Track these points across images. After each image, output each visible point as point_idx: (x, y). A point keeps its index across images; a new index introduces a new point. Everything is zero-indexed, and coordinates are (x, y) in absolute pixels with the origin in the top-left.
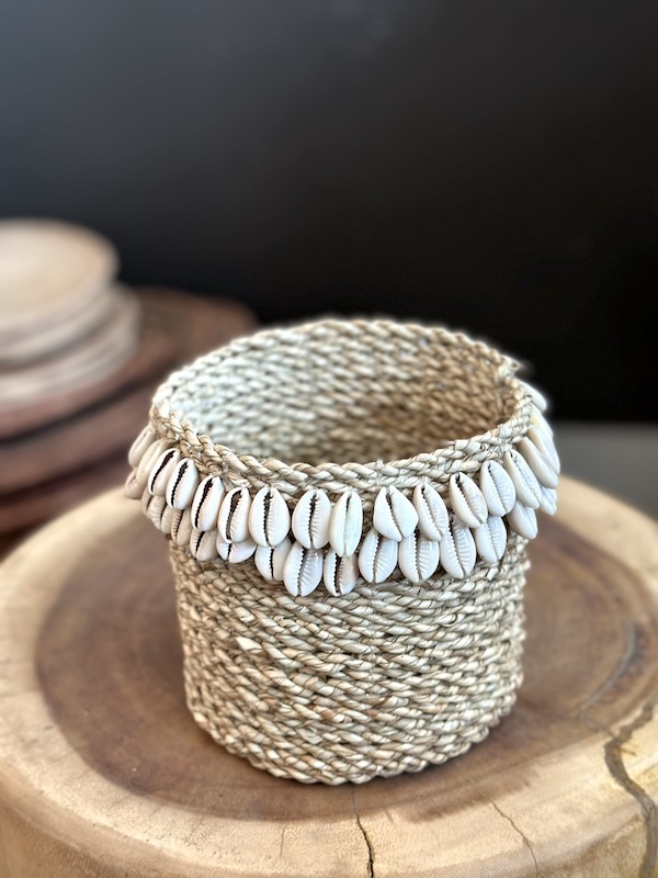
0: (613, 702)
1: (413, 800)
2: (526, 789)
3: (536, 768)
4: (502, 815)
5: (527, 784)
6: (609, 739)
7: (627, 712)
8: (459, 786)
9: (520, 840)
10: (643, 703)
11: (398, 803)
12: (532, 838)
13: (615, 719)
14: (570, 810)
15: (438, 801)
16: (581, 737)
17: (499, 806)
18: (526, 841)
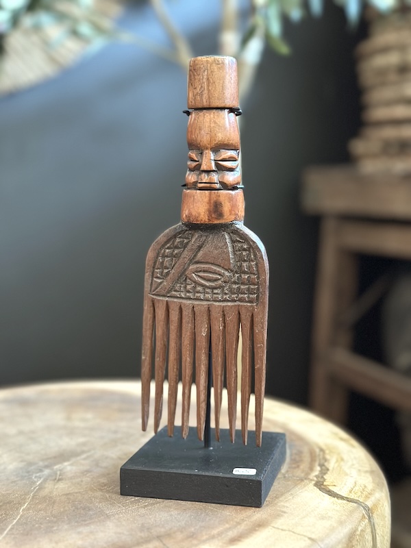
0: (298, 467)
1: (213, 537)
2: (286, 515)
3: (282, 503)
4: (282, 530)
5: (285, 512)
6: (314, 482)
7: (311, 469)
8: (238, 523)
9: (306, 539)
10: (317, 464)
11: (204, 542)
12: (313, 536)
13: (308, 474)
14: (323, 518)
15: (231, 534)
16: (296, 485)
17: (276, 526)
18: (310, 539)
